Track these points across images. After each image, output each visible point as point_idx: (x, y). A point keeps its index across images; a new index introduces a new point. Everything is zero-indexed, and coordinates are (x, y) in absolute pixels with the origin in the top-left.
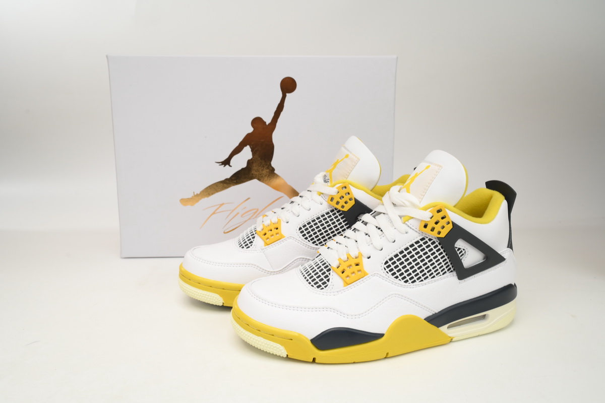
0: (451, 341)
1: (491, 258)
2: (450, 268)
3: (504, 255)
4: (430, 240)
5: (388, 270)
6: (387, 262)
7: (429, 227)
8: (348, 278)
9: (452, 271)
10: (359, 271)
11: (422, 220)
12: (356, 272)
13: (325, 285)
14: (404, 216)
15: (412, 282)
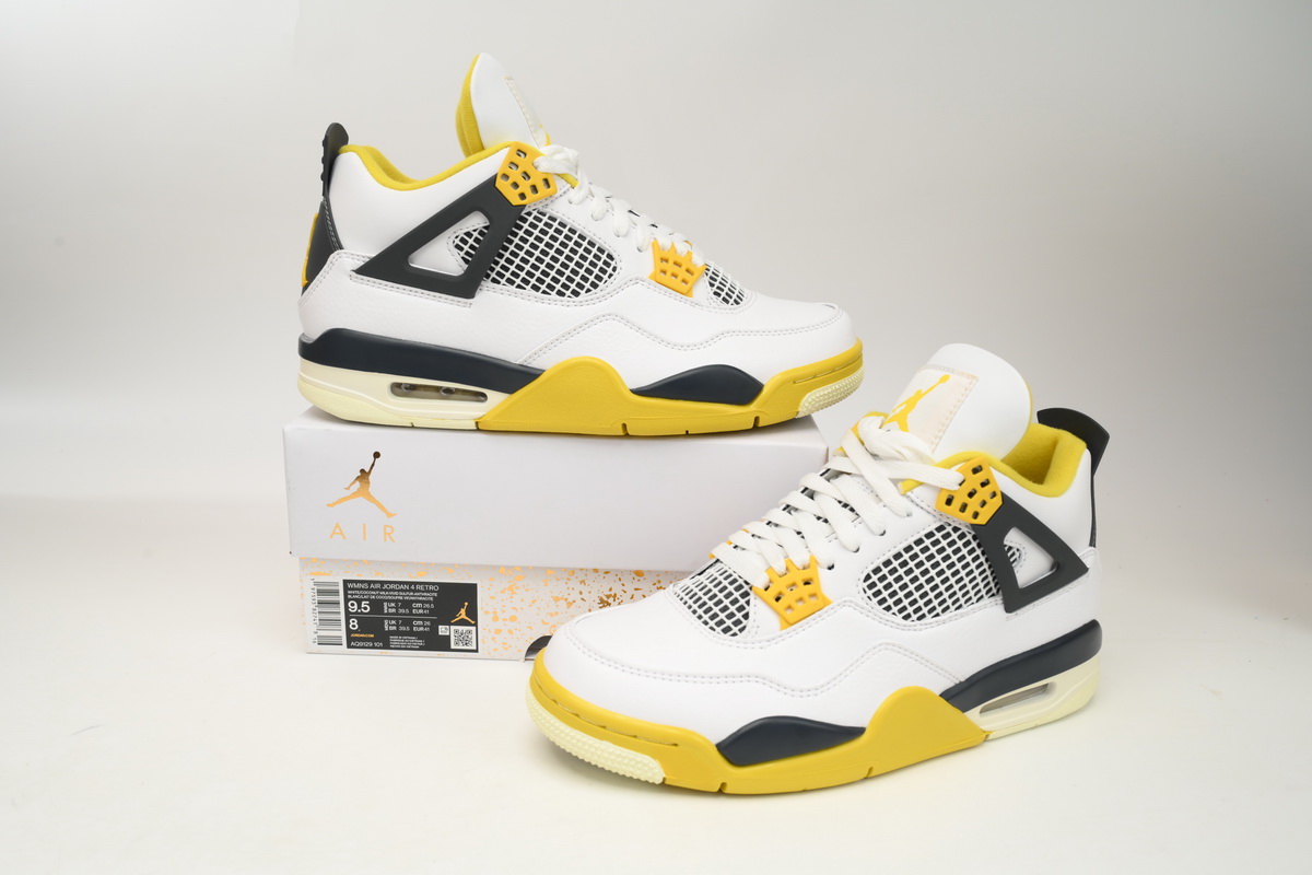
0: (986, 740)
1: (1066, 568)
2: (991, 589)
3: (1087, 562)
4: (956, 529)
5: (870, 593)
6: (868, 577)
7: (957, 504)
8: (789, 612)
9: (993, 595)
10: (813, 595)
11: (942, 489)
12: (806, 598)
13: (740, 627)
14: (902, 480)
15: (919, 618)
